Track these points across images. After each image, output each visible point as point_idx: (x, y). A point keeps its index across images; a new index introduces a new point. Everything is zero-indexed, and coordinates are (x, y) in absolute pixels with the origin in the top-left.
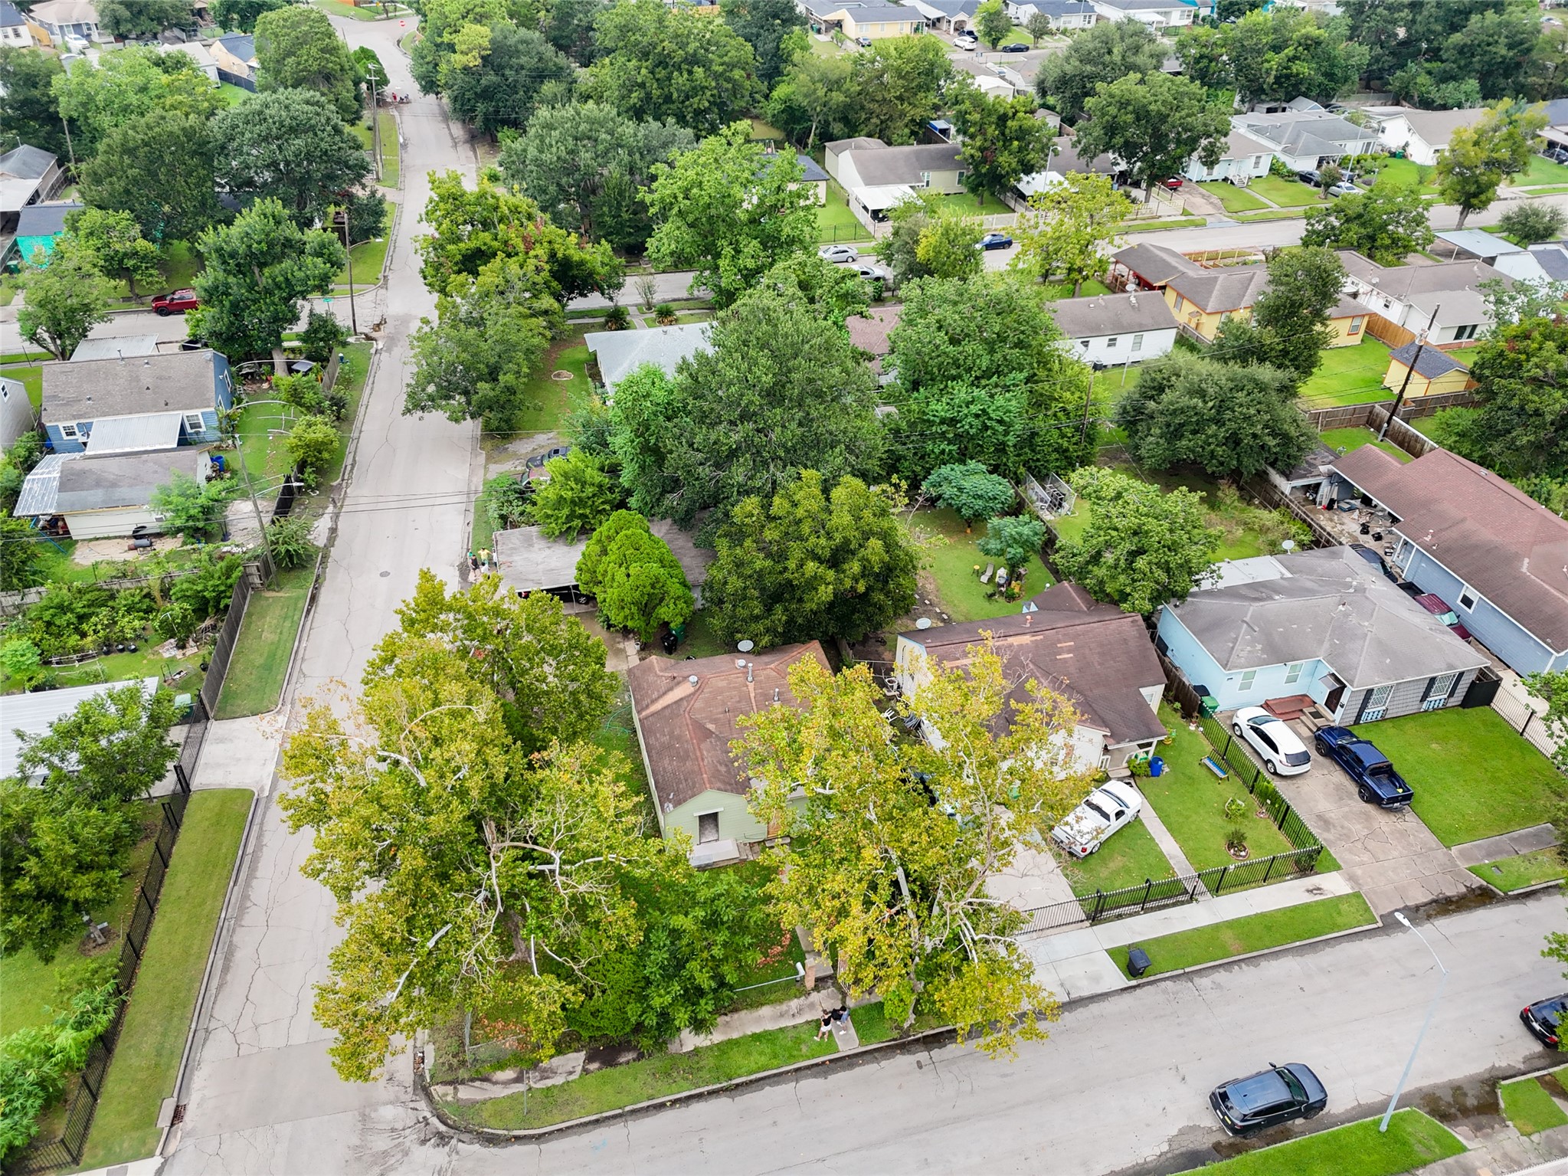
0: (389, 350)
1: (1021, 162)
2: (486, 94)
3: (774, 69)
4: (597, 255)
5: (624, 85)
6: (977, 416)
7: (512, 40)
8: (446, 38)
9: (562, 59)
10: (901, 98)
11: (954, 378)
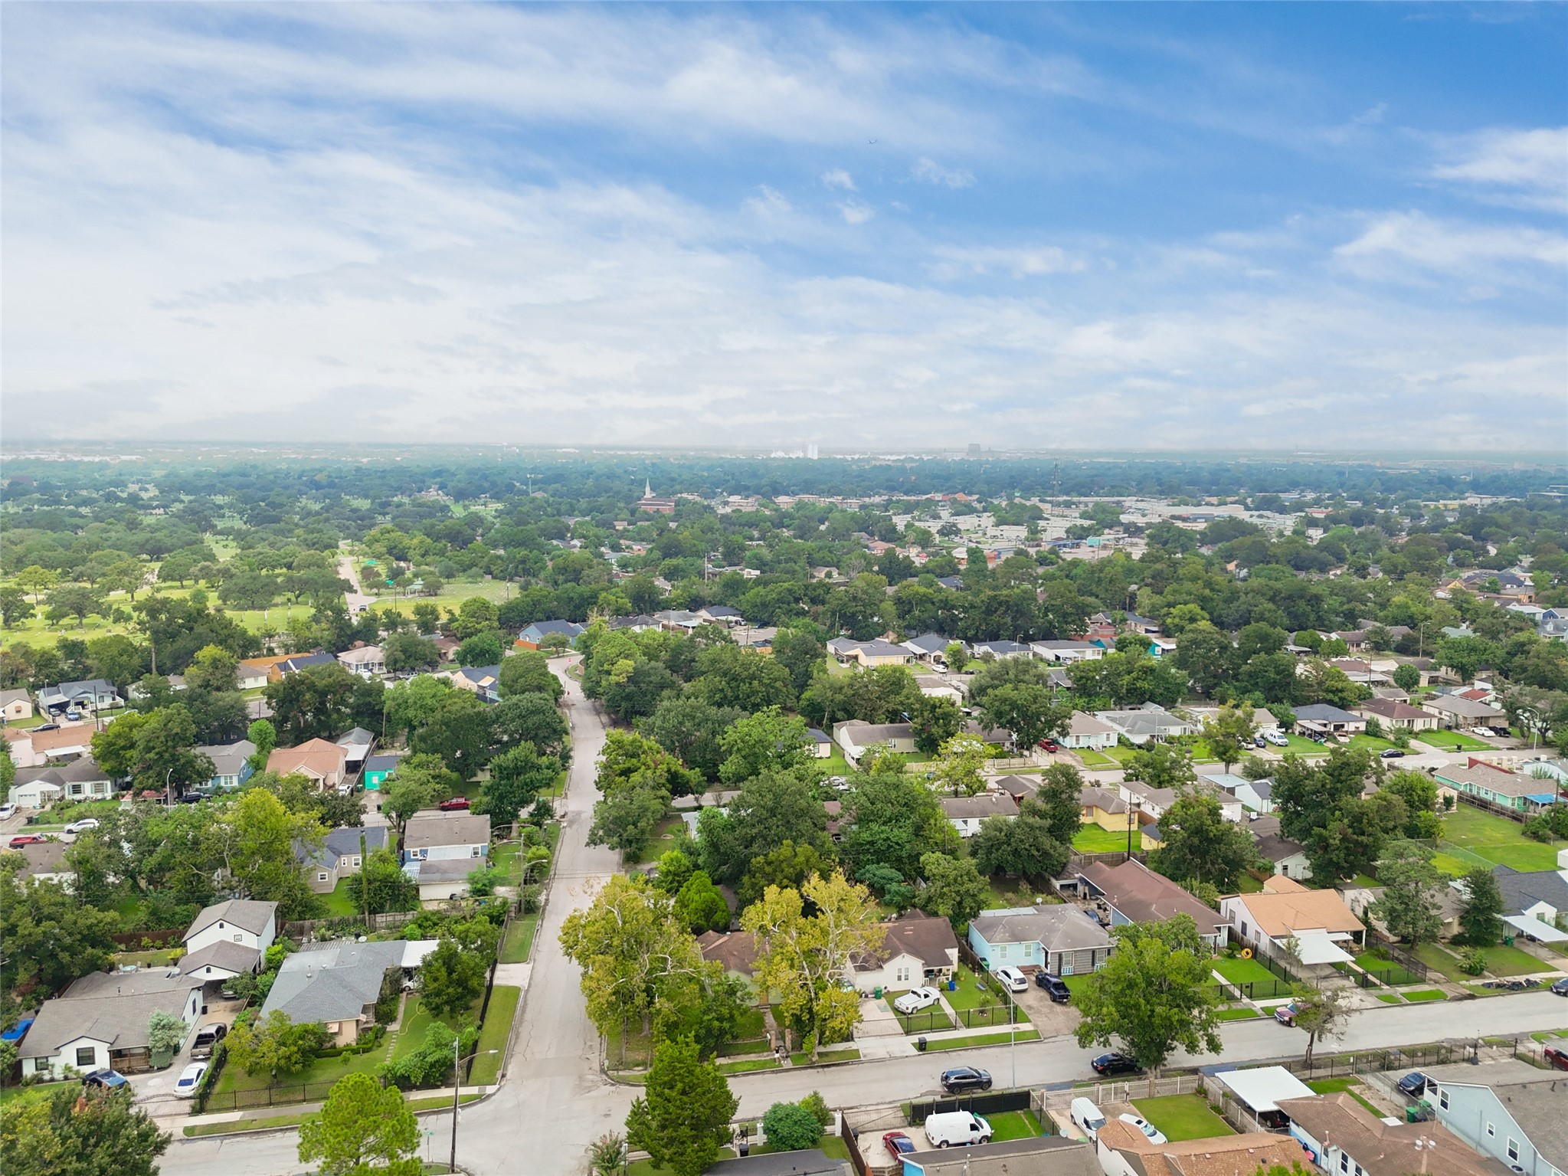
0: (570, 826)
1: (946, 732)
2: (628, 697)
3: (802, 682)
4: (694, 775)
5: (711, 691)
6: (885, 840)
7: (646, 668)
8: (606, 667)
9: (675, 677)
10: (879, 698)
11: (871, 821)
